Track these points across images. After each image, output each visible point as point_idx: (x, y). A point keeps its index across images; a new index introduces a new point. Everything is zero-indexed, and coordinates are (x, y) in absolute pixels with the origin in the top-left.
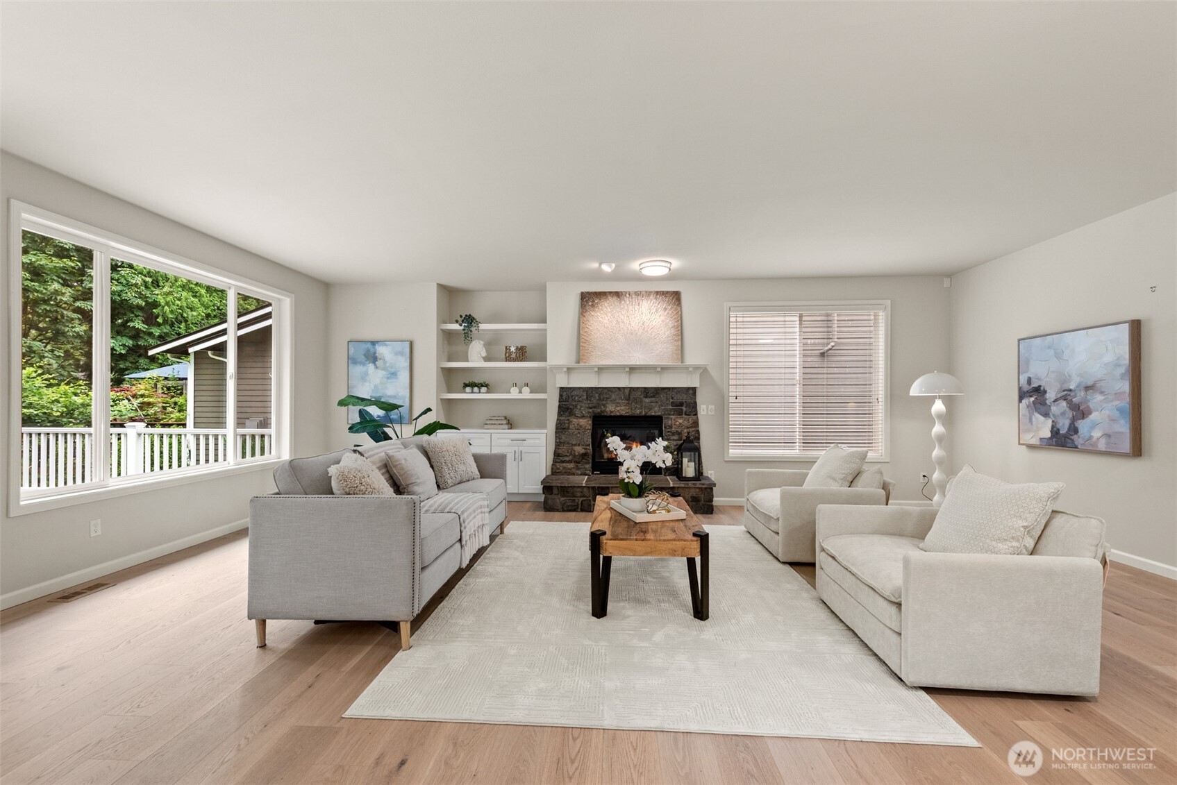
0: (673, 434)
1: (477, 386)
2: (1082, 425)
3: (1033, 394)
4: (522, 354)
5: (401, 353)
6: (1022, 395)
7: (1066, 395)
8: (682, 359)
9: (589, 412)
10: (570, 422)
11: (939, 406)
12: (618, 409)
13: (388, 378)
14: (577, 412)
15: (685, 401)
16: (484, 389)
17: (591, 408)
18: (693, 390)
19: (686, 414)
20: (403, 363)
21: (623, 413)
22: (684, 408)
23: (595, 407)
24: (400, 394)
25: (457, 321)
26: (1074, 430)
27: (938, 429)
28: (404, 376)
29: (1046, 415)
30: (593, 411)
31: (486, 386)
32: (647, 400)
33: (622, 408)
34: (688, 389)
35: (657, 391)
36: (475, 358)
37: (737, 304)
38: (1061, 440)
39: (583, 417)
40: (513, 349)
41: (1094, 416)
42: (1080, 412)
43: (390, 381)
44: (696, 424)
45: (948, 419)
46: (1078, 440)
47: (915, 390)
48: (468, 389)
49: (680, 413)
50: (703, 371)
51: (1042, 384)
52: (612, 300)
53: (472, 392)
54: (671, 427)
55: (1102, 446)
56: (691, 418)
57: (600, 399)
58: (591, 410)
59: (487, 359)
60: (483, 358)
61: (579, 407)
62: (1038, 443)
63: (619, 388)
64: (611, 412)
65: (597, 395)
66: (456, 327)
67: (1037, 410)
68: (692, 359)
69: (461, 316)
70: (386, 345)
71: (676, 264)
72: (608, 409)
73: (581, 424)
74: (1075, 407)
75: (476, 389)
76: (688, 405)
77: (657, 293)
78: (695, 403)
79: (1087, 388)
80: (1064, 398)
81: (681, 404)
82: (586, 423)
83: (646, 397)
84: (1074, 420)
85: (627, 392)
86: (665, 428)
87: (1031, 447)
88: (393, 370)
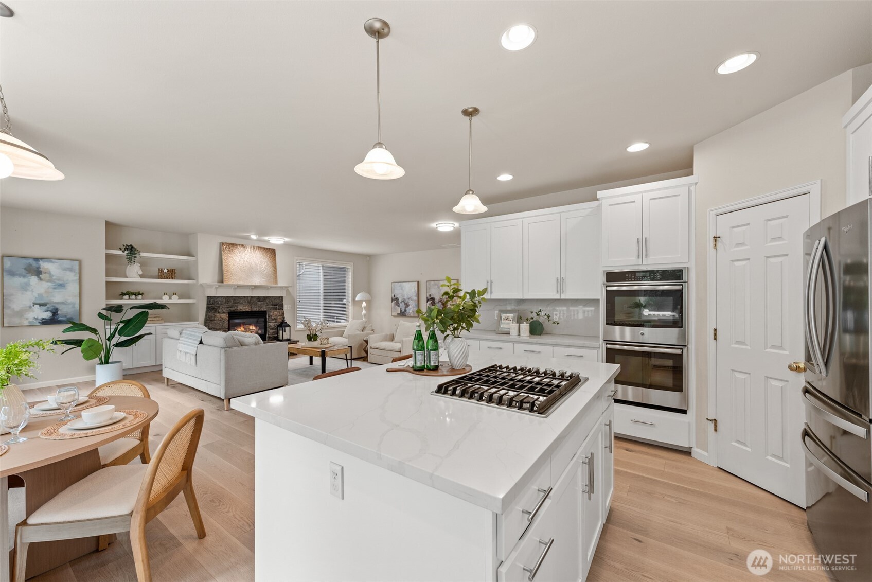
0: (273, 320)
1: (134, 294)
2: (407, 309)
3: (395, 299)
4: (171, 274)
5: (71, 270)
6: (393, 300)
7: (404, 301)
8: (276, 283)
9: (227, 310)
10: (215, 316)
11: (364, 304)
12: (244, 308)
13: (55, 288)
14: (220, 311)
15: (277, 303)
16: (140, 297)
17: (228, 308)
18: (281, 298)
19: (279, 310)
20: (72, 277)
21: (247, 310)
22: (278, 307)
23: (231, 307)
24: (69, 301)
25: (120, 249)
26: (406, 311)
27: (364, 312)
28: (73, 288)
29: (399, 306)
30: (230, 310)
31: (142, 294)
32: (259, 303)
33: (247, 307)
34: (280, 297)
35: (265, 298)
36: (133, 275)
37: (300, 258)
38: (403, 314)
39: (224, 313)
40: (165, 271)
41: (410, 306)
42: (407, 305)
43: (55, 290)
44: (283, 314)
45: (369, 308)
46: (407, 314)
47: (358, 298)
48: (127, 297)
49: (276, 309)
50: (286, 288)
51: (398, 297)
52: (241, 249)
53: (129, 299)
54: (271, 316)
55: (412, 315)
56: (281, 311)
57: (234, 303)
58: (228, 309)
59: (141, 276)
60: (140, 275)
61: (221, 307)
62: (396, 315)
63: (244, 297)
64: (241, 310)
65: (232, 301)
66: (119, 252)
67: (397, 305)
68: (281, 282)
69: (124, 246)
70: (53, 262)
71: (287, 240)
72: (238, 308)
73: (223, 317)
74: (406, 304)
75: (134, 297)
76: (279, 305)
77: (264, 248)
78: (283, 304)
79: (408, 299)
80: (403, 301)
81: (276, 305)
82: (225, 316)
83: (259, 301)
84: (405, 308)
85: (249, 299)
86: (269, 317)
87: (394, 316)
88: (61, 282)
